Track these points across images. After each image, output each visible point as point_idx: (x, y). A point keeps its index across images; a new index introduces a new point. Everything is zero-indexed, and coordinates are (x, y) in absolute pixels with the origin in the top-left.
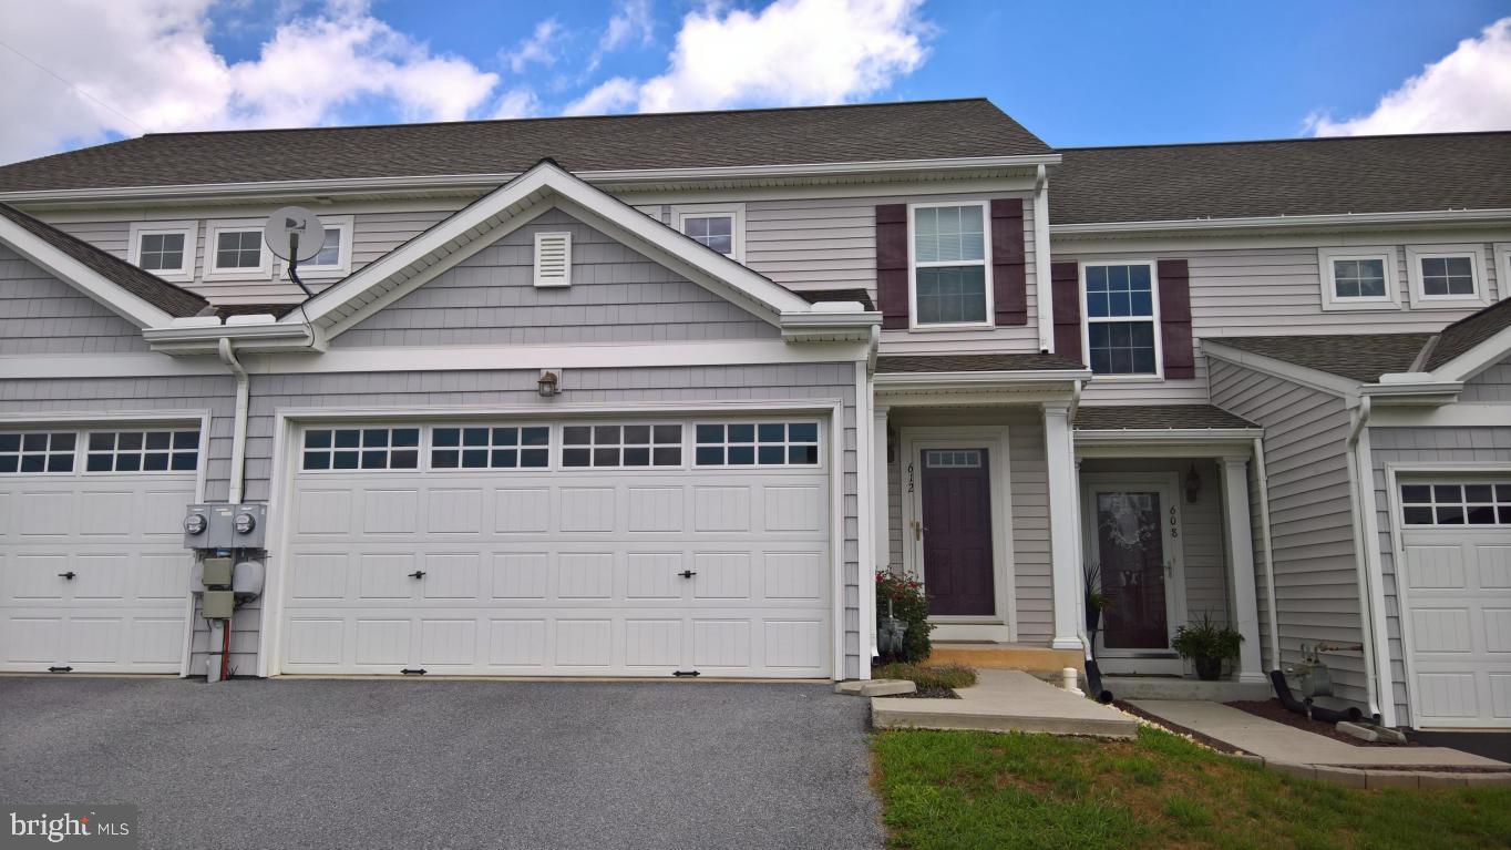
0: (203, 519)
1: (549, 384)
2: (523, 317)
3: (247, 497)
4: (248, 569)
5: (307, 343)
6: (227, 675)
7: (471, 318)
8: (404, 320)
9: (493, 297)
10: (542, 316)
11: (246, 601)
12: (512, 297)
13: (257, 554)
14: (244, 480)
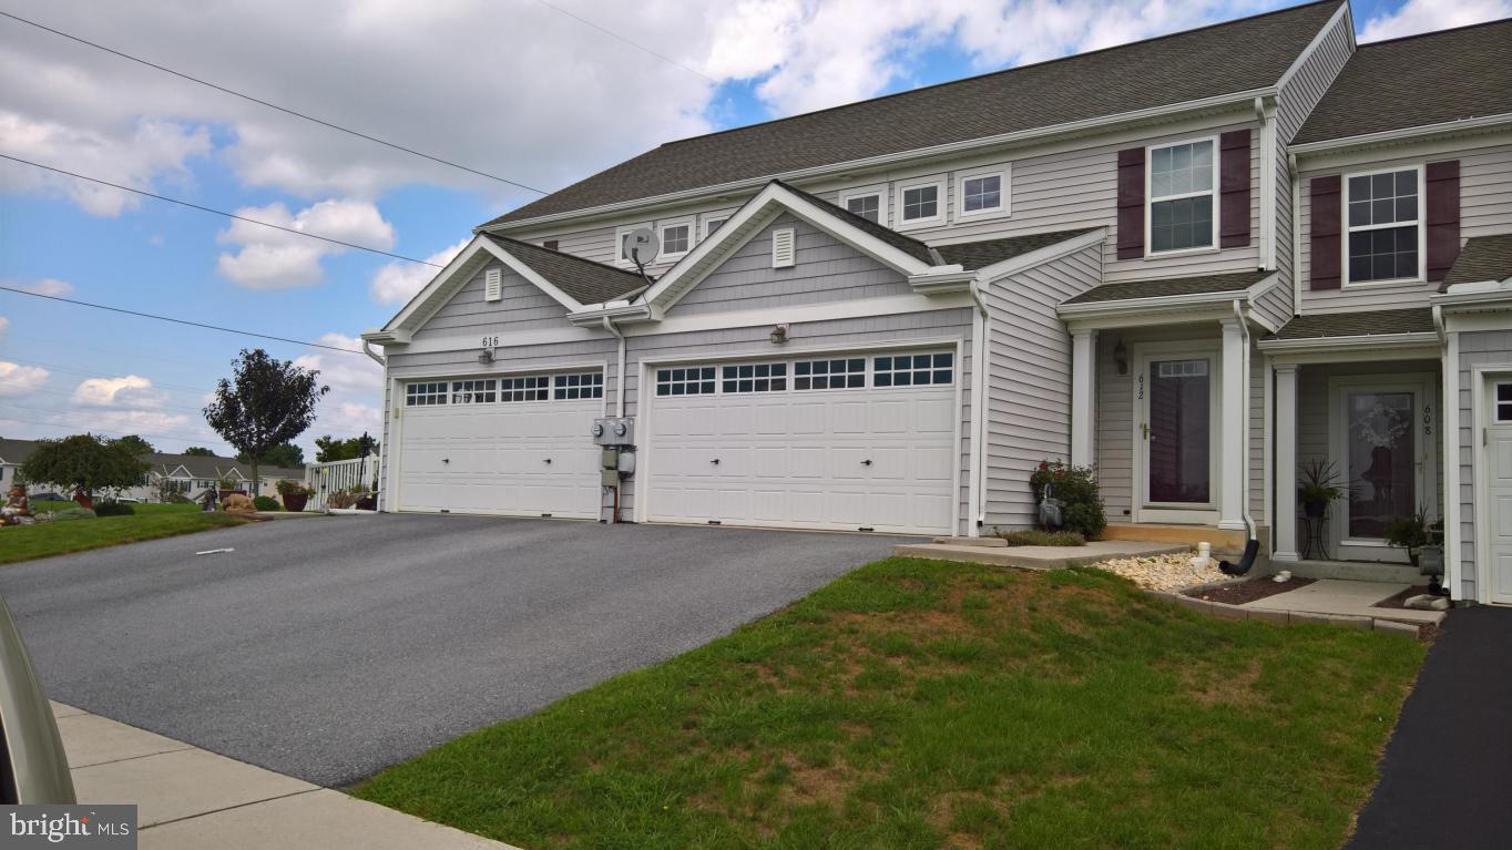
0: (601, 427)
1: (780, 335)
2: (768, 290)
3: (627, 414)
4: (626, 458)
5: (647, 317)
6: (618, 521)
7: (739, 292)
8: (702, 297)
9: (751, 277)
10: (777, 288)
11: (626, 477)
12: (761, 276)
13: (630, 448)
14: (625, 403)
